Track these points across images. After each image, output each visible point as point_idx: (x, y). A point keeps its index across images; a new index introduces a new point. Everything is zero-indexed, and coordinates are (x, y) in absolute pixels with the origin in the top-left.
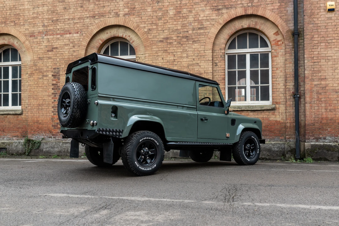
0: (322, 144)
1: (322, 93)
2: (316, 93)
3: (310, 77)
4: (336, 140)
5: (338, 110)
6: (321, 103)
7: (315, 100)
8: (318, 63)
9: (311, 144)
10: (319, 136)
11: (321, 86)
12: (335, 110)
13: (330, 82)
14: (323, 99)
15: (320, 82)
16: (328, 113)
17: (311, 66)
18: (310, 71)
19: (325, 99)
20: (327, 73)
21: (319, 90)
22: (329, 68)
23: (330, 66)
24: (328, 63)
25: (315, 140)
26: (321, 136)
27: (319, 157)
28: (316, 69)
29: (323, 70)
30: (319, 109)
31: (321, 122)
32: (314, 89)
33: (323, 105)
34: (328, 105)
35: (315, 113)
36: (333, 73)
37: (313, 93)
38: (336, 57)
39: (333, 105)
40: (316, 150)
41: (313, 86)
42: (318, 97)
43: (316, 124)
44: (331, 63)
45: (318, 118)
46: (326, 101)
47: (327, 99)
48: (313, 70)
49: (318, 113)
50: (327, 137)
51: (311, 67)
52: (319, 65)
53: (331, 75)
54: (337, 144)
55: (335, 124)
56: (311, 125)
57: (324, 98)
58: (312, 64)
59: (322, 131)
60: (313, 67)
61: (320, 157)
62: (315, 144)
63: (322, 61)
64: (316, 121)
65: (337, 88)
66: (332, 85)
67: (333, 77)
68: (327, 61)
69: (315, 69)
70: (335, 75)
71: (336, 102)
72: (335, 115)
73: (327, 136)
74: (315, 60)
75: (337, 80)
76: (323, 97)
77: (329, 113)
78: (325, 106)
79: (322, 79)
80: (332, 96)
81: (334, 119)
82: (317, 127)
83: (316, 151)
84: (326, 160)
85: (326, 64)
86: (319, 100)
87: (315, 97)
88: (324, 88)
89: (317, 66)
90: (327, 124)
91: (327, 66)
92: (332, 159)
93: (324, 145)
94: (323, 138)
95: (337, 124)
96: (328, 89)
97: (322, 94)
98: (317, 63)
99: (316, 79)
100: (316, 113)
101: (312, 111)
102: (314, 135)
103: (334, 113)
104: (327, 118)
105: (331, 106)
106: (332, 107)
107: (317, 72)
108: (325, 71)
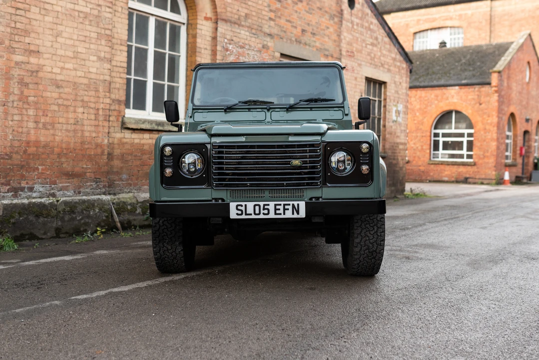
0: (26, 201)
1: (31, 83)
2: (18, 83)
3: (7, 42)
4: (52, 191)
5: (58, 125)
6: (28, 107)
7: (16, 98)
8: (25, 11)
9: (2, 204)
10: (20, 183)
11: (29, 67)
12: (53, 124)
13: (47, 62)
14: (31, 99)
15: (27, 58)
16: (39, 132)
17: (9, 15)
18: (8, 26)
19: (36, 99)
20: (41, 41)
21: (24, 75)
22: (45, 30)
23: (48, 26)
24: (44, 18)
25: (10, 194)
26: (23, 184)
27: (18, 233)
28: (20, 24)
29: (35, 31)
30: (21, 121)
31: (25, 151)
32: (14, 73)
33: (31, 112)
34: (41, 114)
35: (13, 130)
36: (54, 43)
37: (12, 82)
38: (59, 9)
39: (50, 115)
40: (13, 217)
41: (13, 65)
42: (22, 92)
43: (14, 156)
44: (50, 19)
45: (18, 141)
46: (36, 103)
47: (40, 98)
48: (13, 25)
49: (20, 130)
50: (36, 186)
51: (9, 18)
52: (27, 18)
53: (50, 46)
54: (54, 199)
55: (51, 156)
56: (3, 158)
57: (35, 97)
58: (13, 11)
59: (27, 171)
60: (14, 17)
61: (22, 232)
62: (11, 204)
63: (33, 9)
64: (16, 149)
65: (59, 77)
66: (49, 69)
67: (51, 50)
68: (43, 12)
69: (18, 25)
70: (56, 49)
71: (56, 108)
72: (53, 137)
73: (35, 183)
74: (19, 4)
75: (59, 59)
76: (32, 93)
77: (42, 131)
78: (35, 114)
79: (31, 52)
80: (49, 94)
81: (50, 145)
82: (16, 162)
83: (12, 220)
84: (33, 237)
85: (41, 19)
86: (23, 98)
87: (16, 93)
88: (35, 72)
89: (22, 18)
90: (36, 156)
91: (42, 24)
92: (45, 233)
93: (30, 203)
94: (28, 187)
95: (56, 156)
96: (42, 78)
97: (30, 86)
98: (23, 12)
99: (19, 48)
100: (16, 129)
101: (7, 124)
102: (10, 181)
103: (52, 132)
104: (37, 143)
105: (47, 115)
106: (48, 119)
107: (23, 34)
108: (38, 34)
